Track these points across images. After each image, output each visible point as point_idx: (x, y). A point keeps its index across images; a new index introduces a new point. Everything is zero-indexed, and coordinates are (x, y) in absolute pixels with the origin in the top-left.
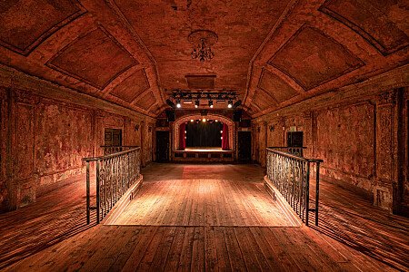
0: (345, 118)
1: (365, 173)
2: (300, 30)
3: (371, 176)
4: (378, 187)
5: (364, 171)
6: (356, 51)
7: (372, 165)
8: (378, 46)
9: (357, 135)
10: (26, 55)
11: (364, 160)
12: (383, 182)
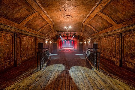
0: (108, 40)
1: (113, 56)
2: (96, 16)
3: (115, 57)
4: (116, 60)
5: (113, 55)
6: (110, 22)
7: (115, 54)
8: (116, 22)
9: (112, 45)
10: (19, 24)
11: (113, 52)
12: (117, 58)
